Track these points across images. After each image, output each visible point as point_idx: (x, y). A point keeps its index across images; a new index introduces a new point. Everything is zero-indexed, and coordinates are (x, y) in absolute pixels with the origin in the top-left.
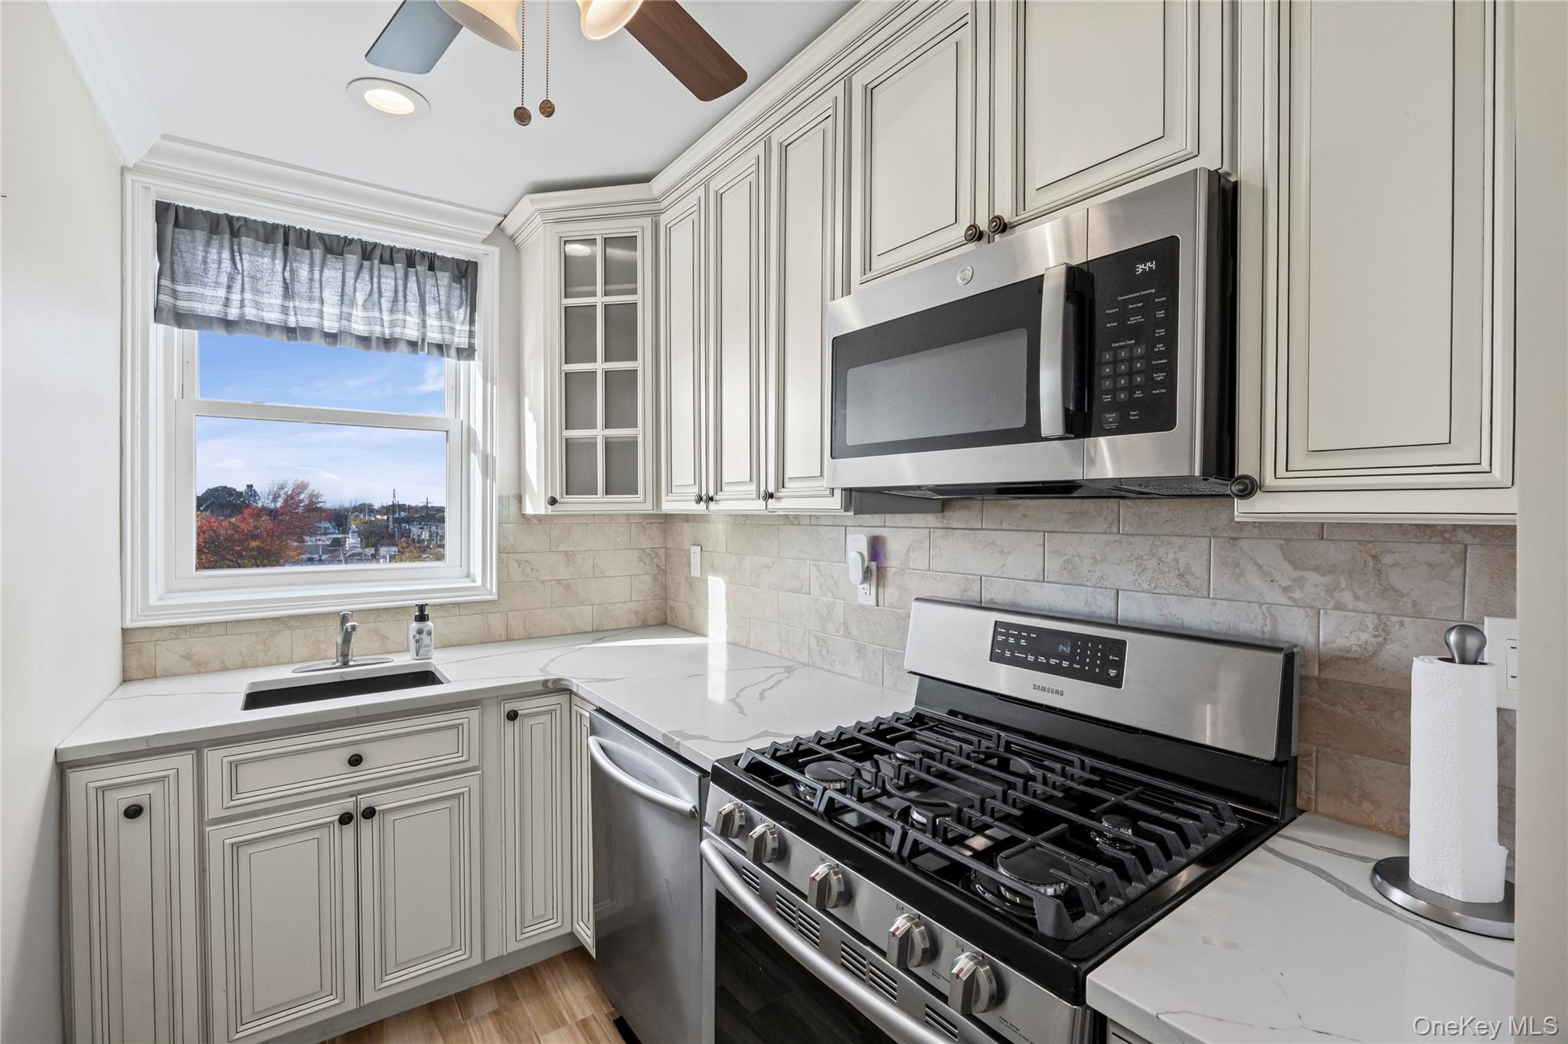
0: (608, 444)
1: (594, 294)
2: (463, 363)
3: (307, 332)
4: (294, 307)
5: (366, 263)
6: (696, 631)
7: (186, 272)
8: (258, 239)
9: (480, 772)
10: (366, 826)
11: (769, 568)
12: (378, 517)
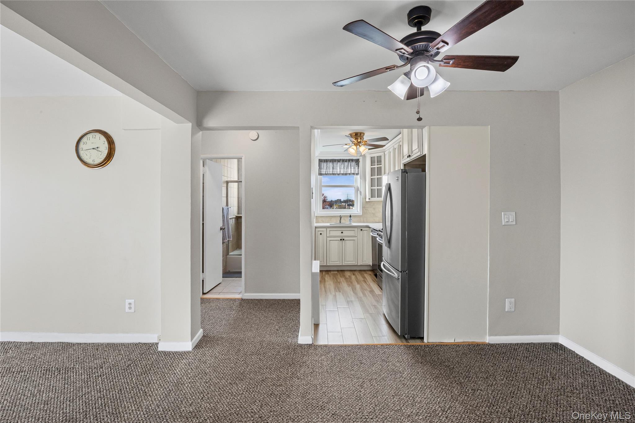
0: (377, 189)
1: (375, 165)
2: (357, 176)
3: (335, 174)
4: (334, 170)
5: (343, 162)
7: (322, 168)
8: (330, 162)
9: (357, 237)
10: (343, 241)
12: (343, 204)
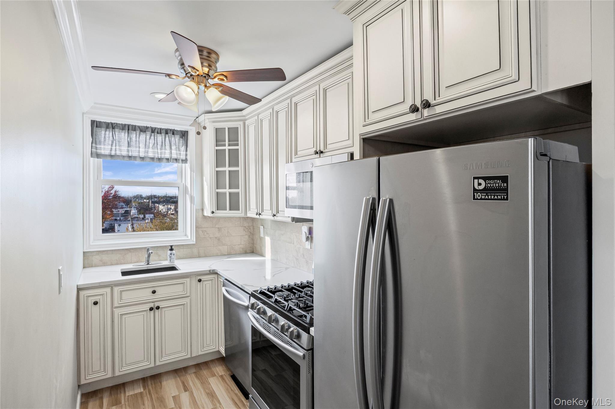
0: (230, 194)
1: (225, 145)
2: (183, 165)
3: (135, 157)
4: (131, 150)
5: (153, 134)
6: (262, 255)
7: (100, 141)
8: (120, 129)
9: (190, 298)
10: (157, 311)
11: (283, 235)
12: (145, 200)
